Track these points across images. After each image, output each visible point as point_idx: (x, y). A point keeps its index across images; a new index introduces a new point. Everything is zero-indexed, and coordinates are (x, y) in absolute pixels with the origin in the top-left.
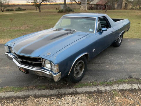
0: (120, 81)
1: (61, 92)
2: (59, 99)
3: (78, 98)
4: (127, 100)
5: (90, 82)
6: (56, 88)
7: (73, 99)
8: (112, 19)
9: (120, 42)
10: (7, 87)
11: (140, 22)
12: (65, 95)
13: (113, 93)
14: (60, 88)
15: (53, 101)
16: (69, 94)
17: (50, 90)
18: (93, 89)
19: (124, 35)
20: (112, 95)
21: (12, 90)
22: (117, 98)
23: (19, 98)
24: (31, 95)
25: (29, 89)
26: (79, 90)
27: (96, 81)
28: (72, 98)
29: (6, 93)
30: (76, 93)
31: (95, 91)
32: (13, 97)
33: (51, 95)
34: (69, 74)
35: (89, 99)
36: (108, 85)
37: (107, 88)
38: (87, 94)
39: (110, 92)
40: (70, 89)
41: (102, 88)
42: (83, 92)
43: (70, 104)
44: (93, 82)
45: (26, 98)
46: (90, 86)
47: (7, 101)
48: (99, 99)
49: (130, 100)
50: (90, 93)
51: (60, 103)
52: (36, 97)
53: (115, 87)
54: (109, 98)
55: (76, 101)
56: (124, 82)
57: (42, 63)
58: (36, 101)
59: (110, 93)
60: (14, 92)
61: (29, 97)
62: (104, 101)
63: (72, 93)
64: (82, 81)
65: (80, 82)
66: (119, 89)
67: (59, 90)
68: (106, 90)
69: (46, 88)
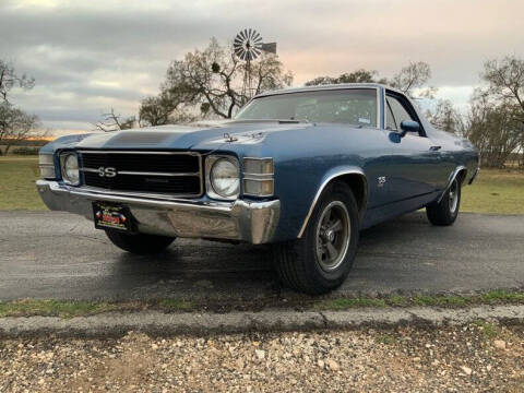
1: (261, 320)
2: (256, 344)
3: (338, 343)
5: (374, 294)
6: (240, 309)
7: (315, 344)
9: (453, 210)
10: (27, 302)
12: (279, 330)
13: (476, 330)
14: (257, 308)
15: (231, 349)
16: (295, 328)
17: (216, 312)
18: (394, 316)
20: (477, 334)
21: (49, 312)
22: (500, 343)
23: (82, 335)
24: (134, 328)
25: (122, 311)
26: (332, 316)
27: (400, 292)
28: (311, 341)
29: (22, 318)
30: (326, 327)
31: (403, 323)
32: (54, 330)
33: (221, 331)
34: (299, 236)
35: (386, 347)
36: (448, 305)
38: (371, 331)
39: (464, 325)
40: (299, 314)
41: (430, 314)
42: (353, 322)
43: (307, 359)
44: (386, 296)
45: (110, 337)
46: (376, 307)
47: (26, 345)
48: (428, 346)
50: (383, 326)
51: (261, 354)
52: (156, 333)
54: (469, 344)
55: (331, 352)
56: (512, 301)
57: (198, 177)
58: (155, 347)
59: (465, 329)
60: (56, 315)
61: (124, 333)
62: (448, 351)
63: (307, 323)
64: (343, 291)
66: (498, 318)
67: (254, 315)
68: (449, 319)
69: (197, 308)
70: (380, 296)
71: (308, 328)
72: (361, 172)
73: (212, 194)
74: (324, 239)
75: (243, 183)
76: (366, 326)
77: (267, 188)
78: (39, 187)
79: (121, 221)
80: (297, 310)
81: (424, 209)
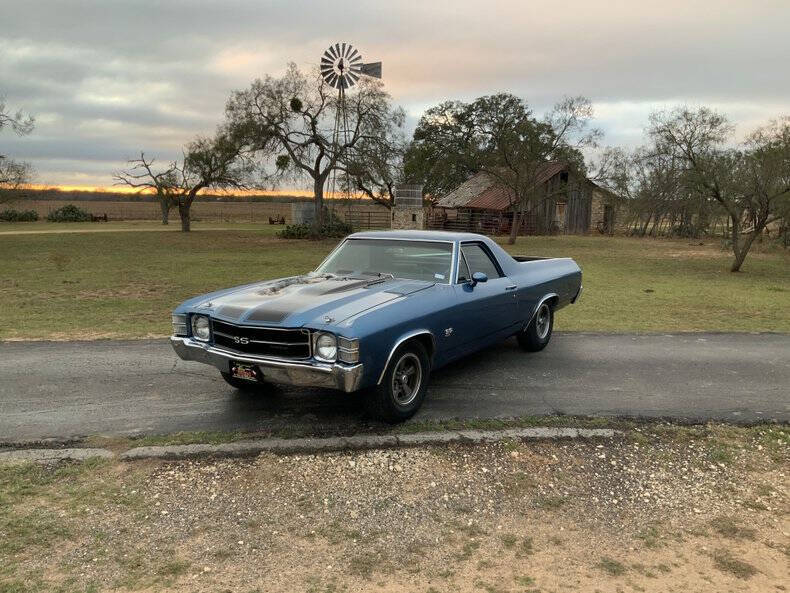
0: (526, 421)
1: (353, 442)
2: (350, 458)
3: (405, 455)
4: (541, 458)
5: (437, 421)
6: (339, 436)
7: (389, 457)
8: (515, 258)
9: (544, 336)
10: (182, 435)
11: (654, 286)
12: (365, 448)
13: (502, 446)
14: (351, 434)
15: (333, 461)
16: (377, 447)
17: (321, 437)
18: (447, 437)
19: (558, 315)
20: (500, 448)
21: (201, 441)
22: (515, 454)
23: (230, 455)
24: (265, 450)
25: (254, 439)
26: (404, 438)
27: (457, 419)
28: (388, 455)
29: (184, 446)
30: (398, 446)
31: (453, 441)
32: (210, 453)
33: (324, 450)
34: (379, 384)
35: (437, 457)
36: (490, 428)
37: (488, 435)
38: (429, 448)
39: (495, 442)
40: (380, 437)
41: (474, 435)
42: (418, 442)
43: (382, 465)
44: (446, 423)
45: (250, 456)
46: (439, 430)
47: (194, 463)
48: (465, 456)
49: (551, 458)
50: (439, 444)
51: (352, 464)
52: (280, 453)
53: (511, 433)
54: (493, 455)
55: (399, 461)
56: (539, 425)
57: (307, 346)
58: (281, 461)
59: (495, 445)
60: (208, 443)
61: (259, 453)
62: (478, 459)
63: (386, 444)
64: (414, 420)
65: (408, 422)
66: (522, 438)
67: (348, 439)
68: (486, 439)
69: (307, 435)
70: (441, 423)
71: (386, 447)
72: (427, 332)
73: (318, 358)
74: (400, 382)
75: (339, 352)
76: (426, 444)
77: (353, 357)
78: (173, 342)
79: (253, 375)
80: (379, 434)
81: (514, 337)
